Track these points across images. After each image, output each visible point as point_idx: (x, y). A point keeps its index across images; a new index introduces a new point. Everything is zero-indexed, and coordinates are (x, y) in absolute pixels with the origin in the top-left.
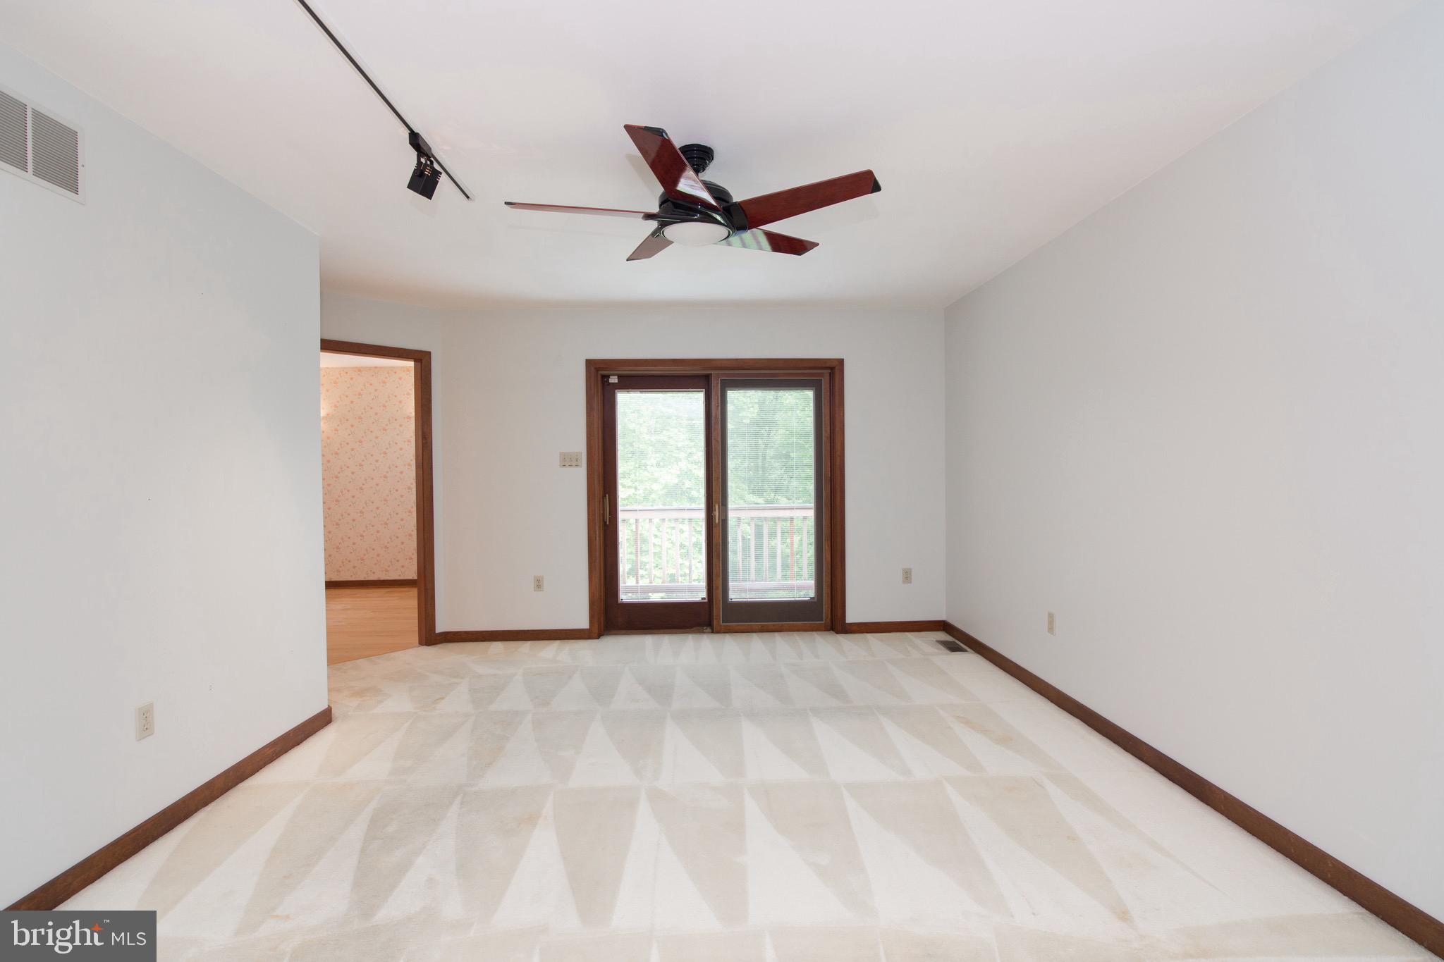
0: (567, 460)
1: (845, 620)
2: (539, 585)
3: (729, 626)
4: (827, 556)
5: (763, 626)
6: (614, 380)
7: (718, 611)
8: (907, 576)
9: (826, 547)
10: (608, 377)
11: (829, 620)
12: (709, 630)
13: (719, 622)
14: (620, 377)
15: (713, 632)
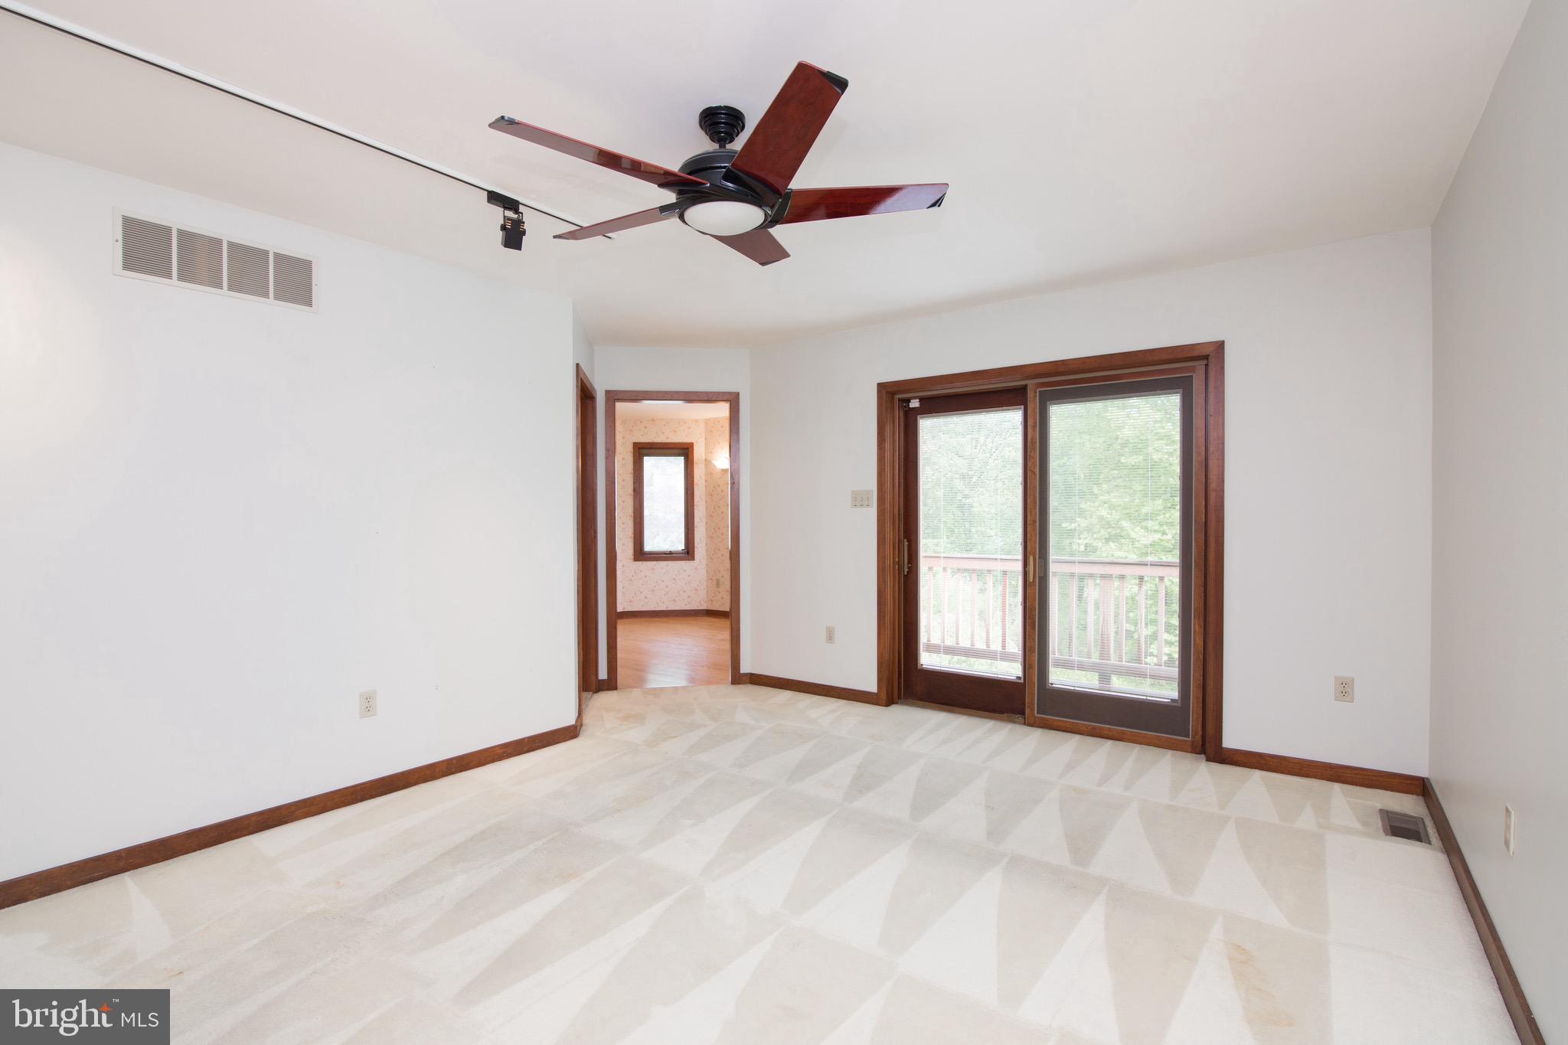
0: (858, 500)
1: (1221, 744)
2: (830, 637)
3: (1046, 720)
4: (1198, 641)
5: (1094, 728)
6: (915, 404)
7: (1032, 698)
8: (1345, 689)
9: (1195, 626)
10: (908, 401)
11: (1199, 737)
12: (1021, 719)
13: (1032, 710)
14: (922, 400)
15: (1024, 724)
